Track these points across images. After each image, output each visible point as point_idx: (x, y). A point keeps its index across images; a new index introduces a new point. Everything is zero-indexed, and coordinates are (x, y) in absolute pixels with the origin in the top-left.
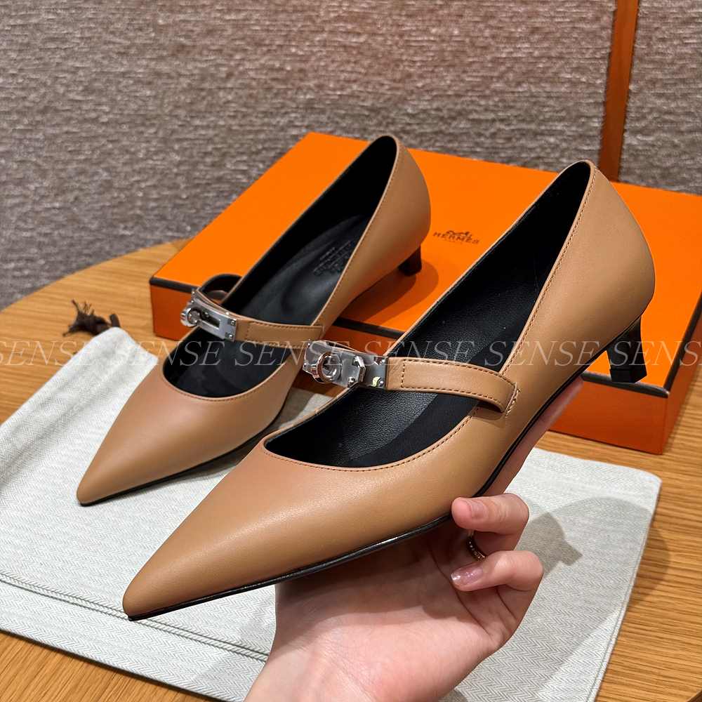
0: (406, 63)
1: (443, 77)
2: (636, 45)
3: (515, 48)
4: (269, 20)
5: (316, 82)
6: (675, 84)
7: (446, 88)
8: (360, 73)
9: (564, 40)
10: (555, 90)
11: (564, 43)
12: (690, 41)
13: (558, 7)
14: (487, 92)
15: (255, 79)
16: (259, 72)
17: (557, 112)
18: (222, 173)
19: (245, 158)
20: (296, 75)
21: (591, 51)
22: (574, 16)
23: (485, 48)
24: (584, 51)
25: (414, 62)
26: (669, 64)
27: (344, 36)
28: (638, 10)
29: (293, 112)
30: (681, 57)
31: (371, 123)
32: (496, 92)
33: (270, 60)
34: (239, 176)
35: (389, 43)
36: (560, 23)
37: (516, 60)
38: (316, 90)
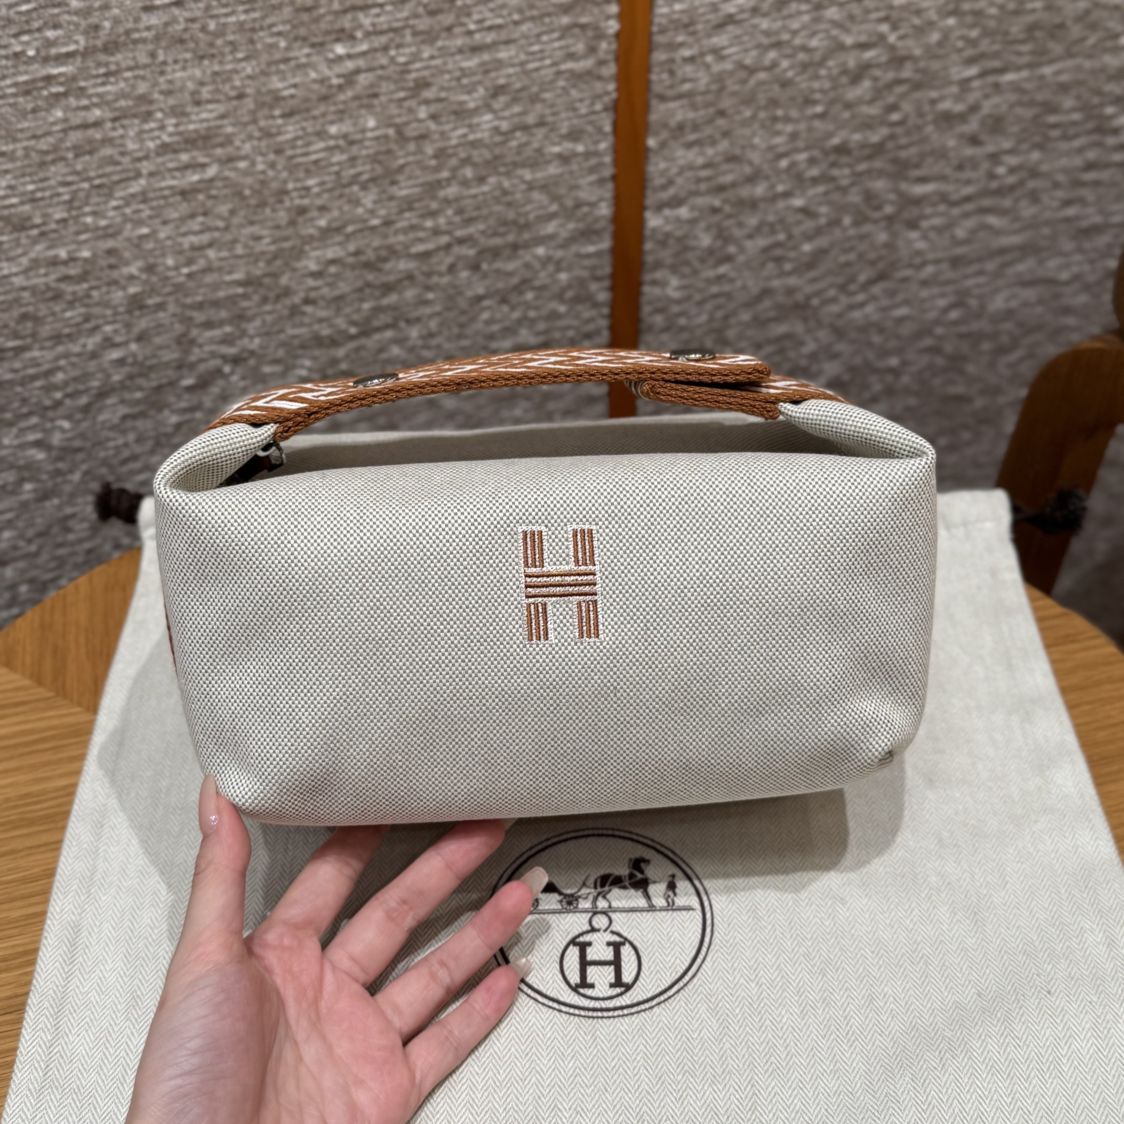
0: (295, 194)
1: (359, 201)
2: (654, 77)
3: (470, 126)
4: (32, 181)
5: (140, 263)
6: (712, 121)
7: (366, 216)
8: (217, 229)
9: (545, 96)
10: (539, 175)
11: (544, 101)
12: (731, 51)
13: (531, 44)
14: (434, 205)
15: (24, 289)
16: (32, 273)
20: (102, 262)
21: (586, 103)
22: (559, 54)
23: (422, 137)
24: (578, 105)
25: (308, 189)
26: (703, 93)
27: (177, 174)
28: (651, 23)
29: (108, 323)
30: (717, 78)
31: (250, 304)
32: (447, 201)
33: (47, 249)
35: (260, 167)
36: (537, 70)
37: (474, 144)
38: (144, 276)
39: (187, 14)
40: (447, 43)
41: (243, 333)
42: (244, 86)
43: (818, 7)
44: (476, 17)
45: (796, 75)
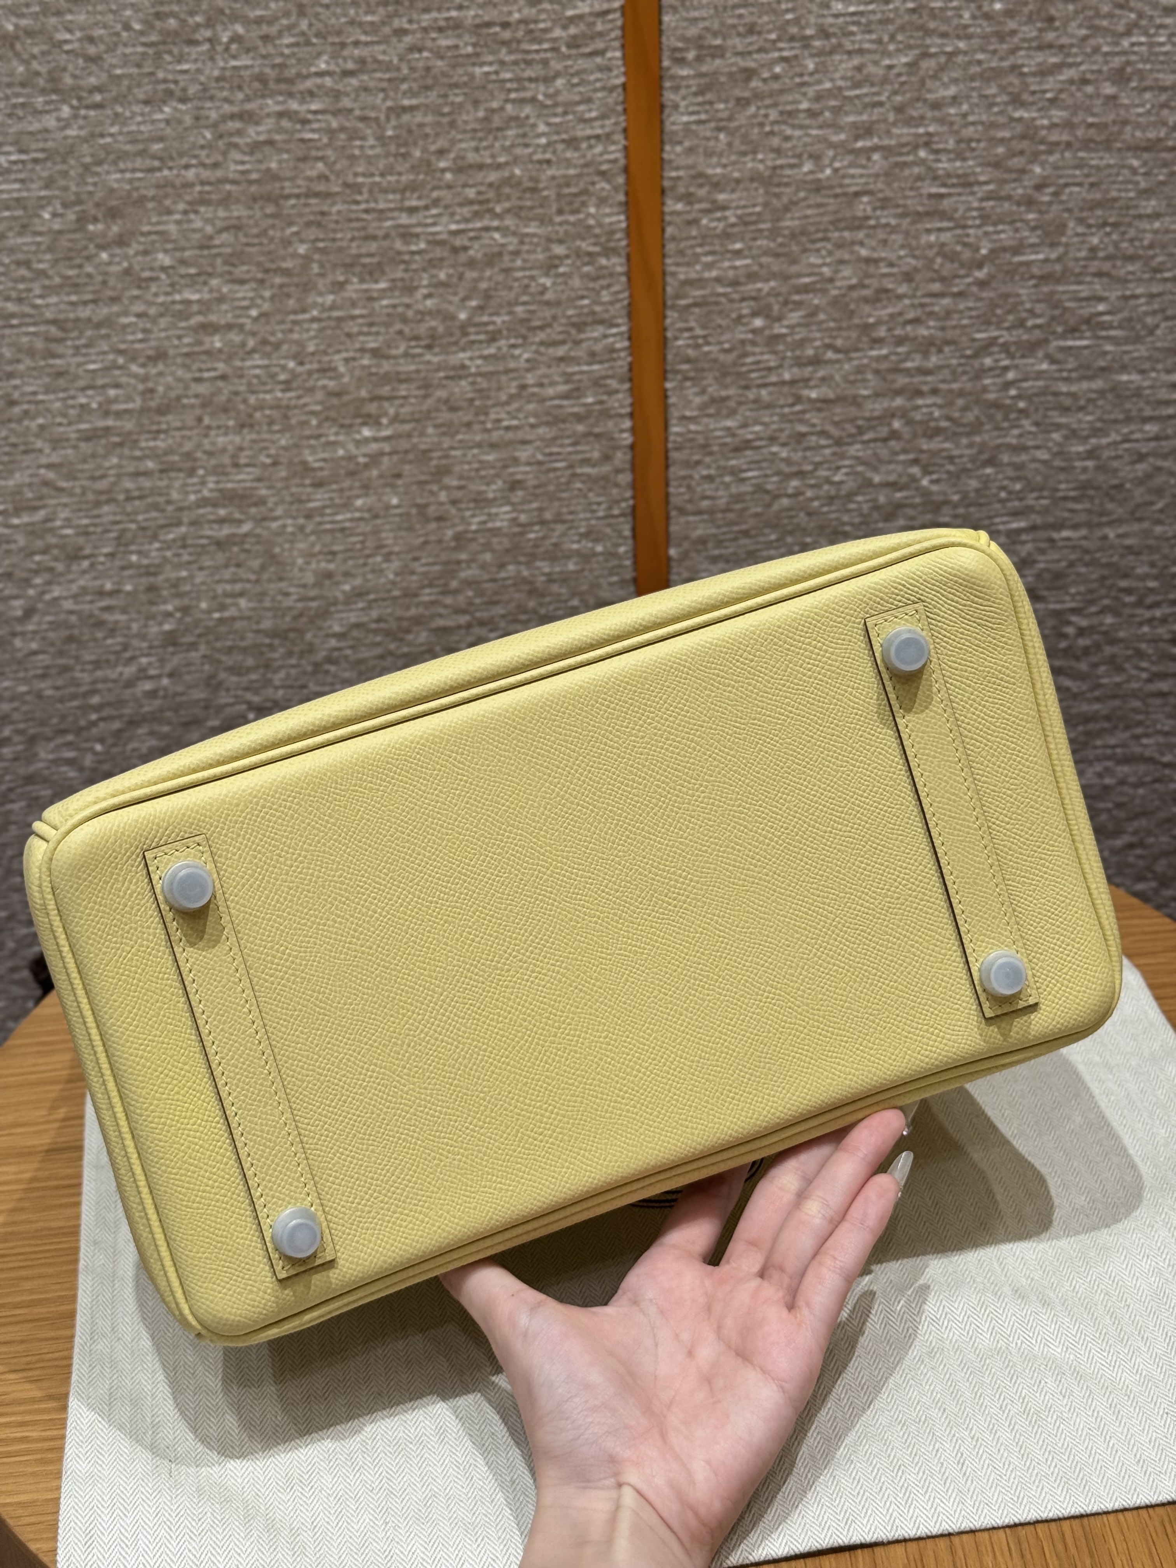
1: (382, 571)
2: (671, 490)
3: (489, 515)
4: (87, 517)
5: (177, 602)
6: (735, 539)
7: (389, 586)
8: (248, 581)
9: (564, 495)
10: (557, 569)
11: (561, 499)
12: (750, 474)
13: (547, 446)
14: (454, 584)
15: (72, 612)
16: (79, 599)
17: (566, 601)
18: (32, 769)
19: (70, 738)
20: (143, 598)
21: (604, 506)
22: (574, 458)
23: (442, 519)
24: (595, 507)
25: (334, 553)
26: (724, 511)
27: (216, 526)
28: (666, 440)
29: (143, 655)
30: (738, 498)
31: (275, 655)
32: (467, 583)
33: (95, 578)
34: (64, 769)
35: (290, 529)
36: (555, 470)
37: (496, 532)
38: (178, 615)
39: (232, 388)
40: (467, 437)
41: (267, 683)
42: (278, 455)
43: (838, 442)
44: (493, 416)
45: (822, 506)
